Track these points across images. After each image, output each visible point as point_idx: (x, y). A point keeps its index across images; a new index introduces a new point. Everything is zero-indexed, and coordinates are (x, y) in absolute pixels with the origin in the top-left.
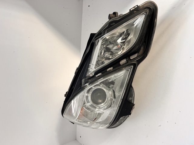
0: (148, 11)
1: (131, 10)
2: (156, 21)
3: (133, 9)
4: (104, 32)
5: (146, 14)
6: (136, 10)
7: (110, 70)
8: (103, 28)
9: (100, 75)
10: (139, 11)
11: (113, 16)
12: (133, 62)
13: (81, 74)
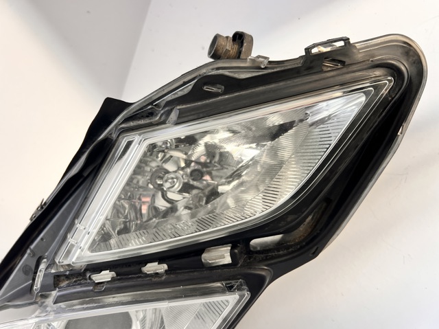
0: (387, 83)
1: (315, 51)
3: (324, 49)
4: (168, 113)
5: (376, 94)
6: (333, 60)
7: (157, 273)
8: (166, 91)
9: (108, 282)
10: (345, 70)
11: (230, 47)
12: (255, 269)
13: (42, 239)
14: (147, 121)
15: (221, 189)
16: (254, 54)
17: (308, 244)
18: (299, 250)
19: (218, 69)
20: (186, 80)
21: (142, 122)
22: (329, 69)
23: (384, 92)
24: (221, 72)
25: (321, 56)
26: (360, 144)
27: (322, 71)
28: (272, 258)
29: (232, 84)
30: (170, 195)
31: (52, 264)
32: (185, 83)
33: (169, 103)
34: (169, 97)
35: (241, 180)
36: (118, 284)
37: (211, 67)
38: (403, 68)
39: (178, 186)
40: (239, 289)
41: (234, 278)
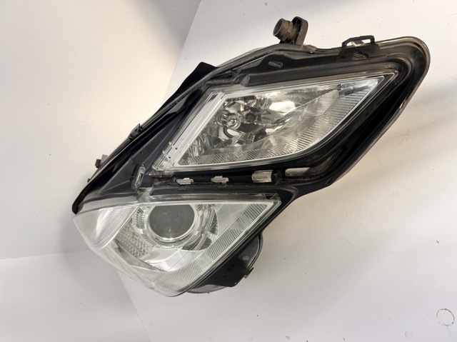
0: (394, 75)
1: (348, 44)
2: (403, 108)
3: (355, 44)
4: (241, 78)
6: (361, 53)
7: (221, 183)
8: (242, 62)
9: (188, 185)
10: (368, 61)
11: (290, 30)
12: (286, 188)
13: (141, 152)
14: (227, 81)
15: (267, 131)
16: (306, 42)
17: (325, 176)
18: (318, 179)
19: (280, 50)
20: (257, 55)
21: (223, 81)
22: (357, 59)
23: (392, 79)
24: (282, 53)
25: (353, 49)
26: (371, 113)
27: (351, 60)
28: (299, 182)
29: (288, 63)
30: (229, 131)
31: (150, 169)
32: (256, 58)
33: (243, 71)
34: (244, 67)
35: (285, 126)
36: (195, 187)
37: (275, 49)
38: (408, 63)
39: (237, 126)
40: (275, 198)
41: (272, 191)
